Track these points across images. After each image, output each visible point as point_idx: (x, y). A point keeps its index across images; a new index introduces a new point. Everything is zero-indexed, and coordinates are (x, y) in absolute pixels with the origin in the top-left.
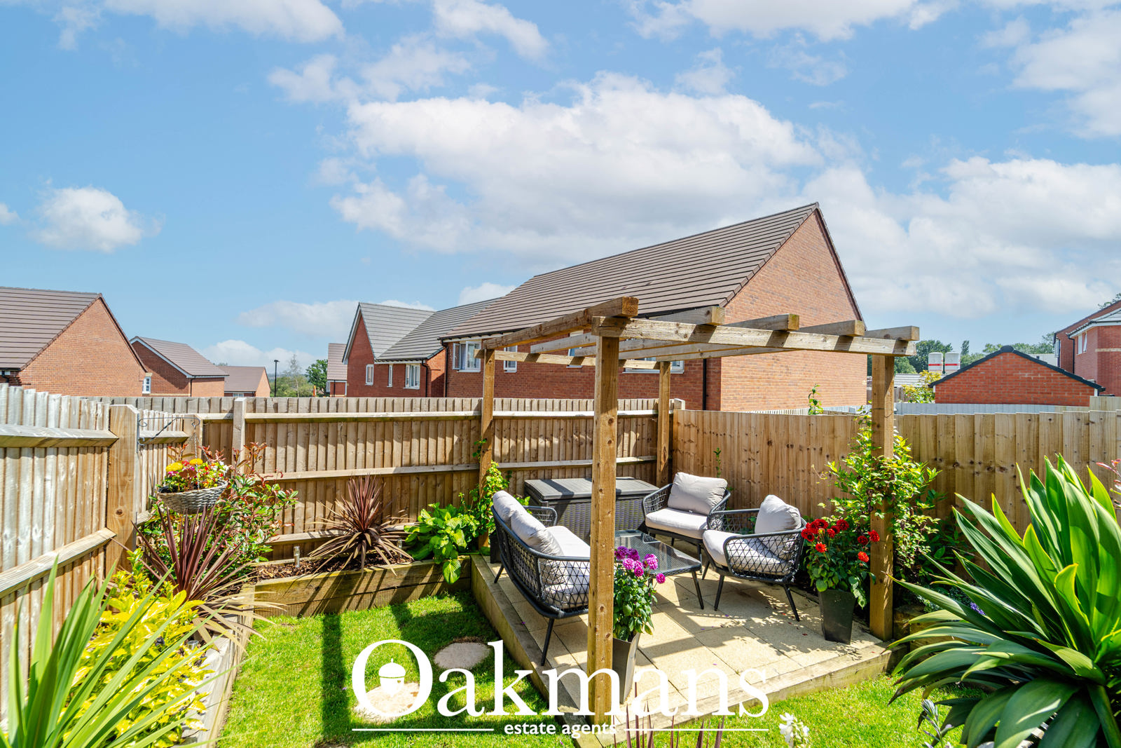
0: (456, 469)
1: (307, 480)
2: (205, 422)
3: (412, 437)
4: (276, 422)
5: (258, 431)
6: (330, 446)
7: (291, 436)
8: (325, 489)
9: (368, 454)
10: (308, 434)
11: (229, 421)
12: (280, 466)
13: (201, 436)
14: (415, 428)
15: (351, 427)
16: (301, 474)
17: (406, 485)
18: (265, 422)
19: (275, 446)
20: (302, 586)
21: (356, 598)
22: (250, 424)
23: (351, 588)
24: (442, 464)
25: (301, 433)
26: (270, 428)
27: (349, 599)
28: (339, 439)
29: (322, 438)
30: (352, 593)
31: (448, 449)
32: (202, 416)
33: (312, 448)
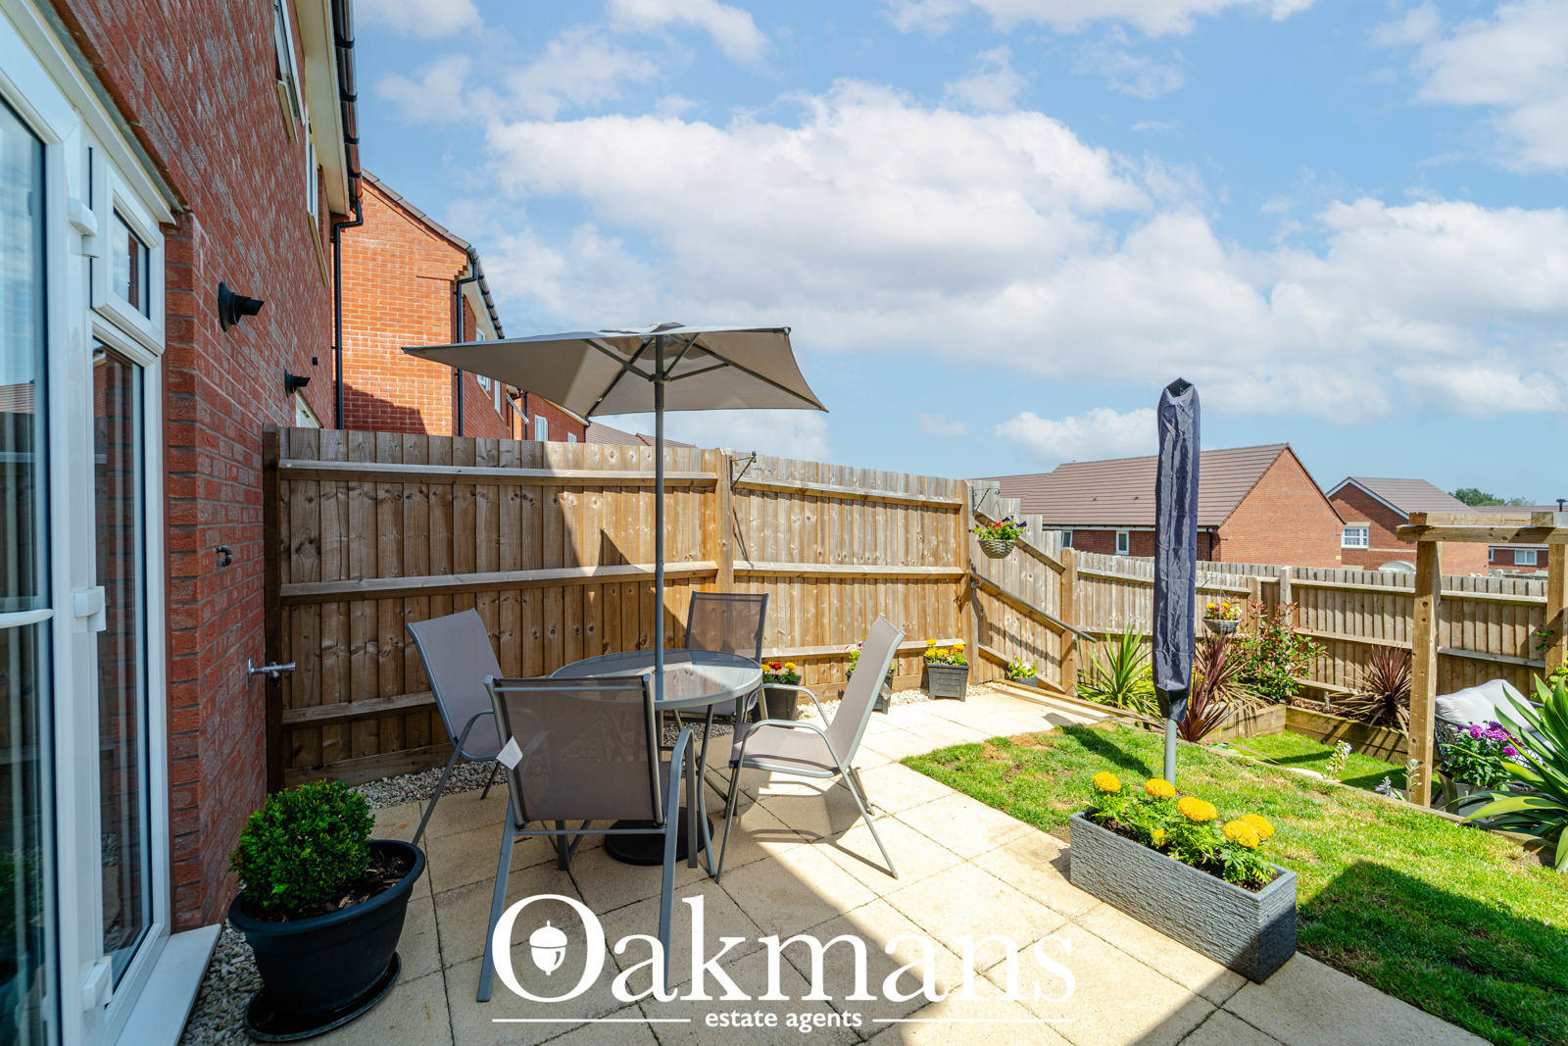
0: (1529, 664)
1: (1345, 642)
2: (1262, 583)
3: (1464, 619)
4: (1316, 588)
5: (1302, 594)
6: (1366, 616)
7: (1330, 601)
8: (1361, 653)
9: (1408, 628)
10: (1345, 602)
11: (1278, 584)
12: (1322, 625)
13: (1260, 593)
14: (1467, 609)
15: (1388, 600)
16: (1339, 635)
17: (1458, 669)
18: (1307, 588)
19: (1316, 608)
20: (1322, 720)
21: (1371, 750)
22: (1295, 588)
23: (1366, 738)
24: (1509, 655)
25: (1339, 601)
26: (1312, 593)
27: (1365, 747)
28: (1376, 609)
29: (1358, 606)
30: (1368, 743)
31: (1520, 640)
32: (1260, 579)
33: (1349, 615)
